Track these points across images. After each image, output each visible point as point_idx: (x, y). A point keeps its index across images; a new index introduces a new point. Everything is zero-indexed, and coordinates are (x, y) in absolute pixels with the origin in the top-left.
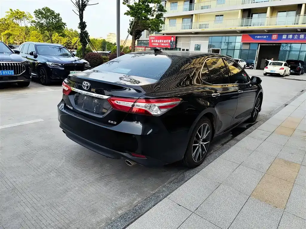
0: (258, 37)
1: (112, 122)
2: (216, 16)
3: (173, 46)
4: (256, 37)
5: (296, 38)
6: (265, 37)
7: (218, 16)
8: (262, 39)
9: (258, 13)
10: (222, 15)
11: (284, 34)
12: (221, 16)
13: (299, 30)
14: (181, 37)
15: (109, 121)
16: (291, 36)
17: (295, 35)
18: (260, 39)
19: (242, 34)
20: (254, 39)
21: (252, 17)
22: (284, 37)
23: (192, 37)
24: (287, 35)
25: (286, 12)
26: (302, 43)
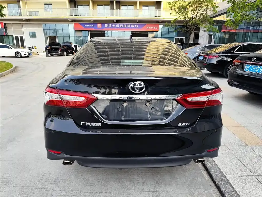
0: (87, 26)
1: (184, 124)
2: (45, 4)
3: (3, 33)
4: (85, 25)
5: (114, 27)
6: (92, 26)
7: (47, 4)
8: (90, 27)
9: (82, 5)
10: (51, 4)
11: (106, 24)
12: (49, 4)
13: (115, 21)
14: (11, 23)
15: (180, 125)
16: (110, 26)
17: (113, 24)
18: (88, 27)
19: (73, 23)
20: (84, 27)
21: (78, 8)
22: (106, 26)
23: (24, 24)
24: (108, 24)
25: (103, 6)
26: (118, 31)
